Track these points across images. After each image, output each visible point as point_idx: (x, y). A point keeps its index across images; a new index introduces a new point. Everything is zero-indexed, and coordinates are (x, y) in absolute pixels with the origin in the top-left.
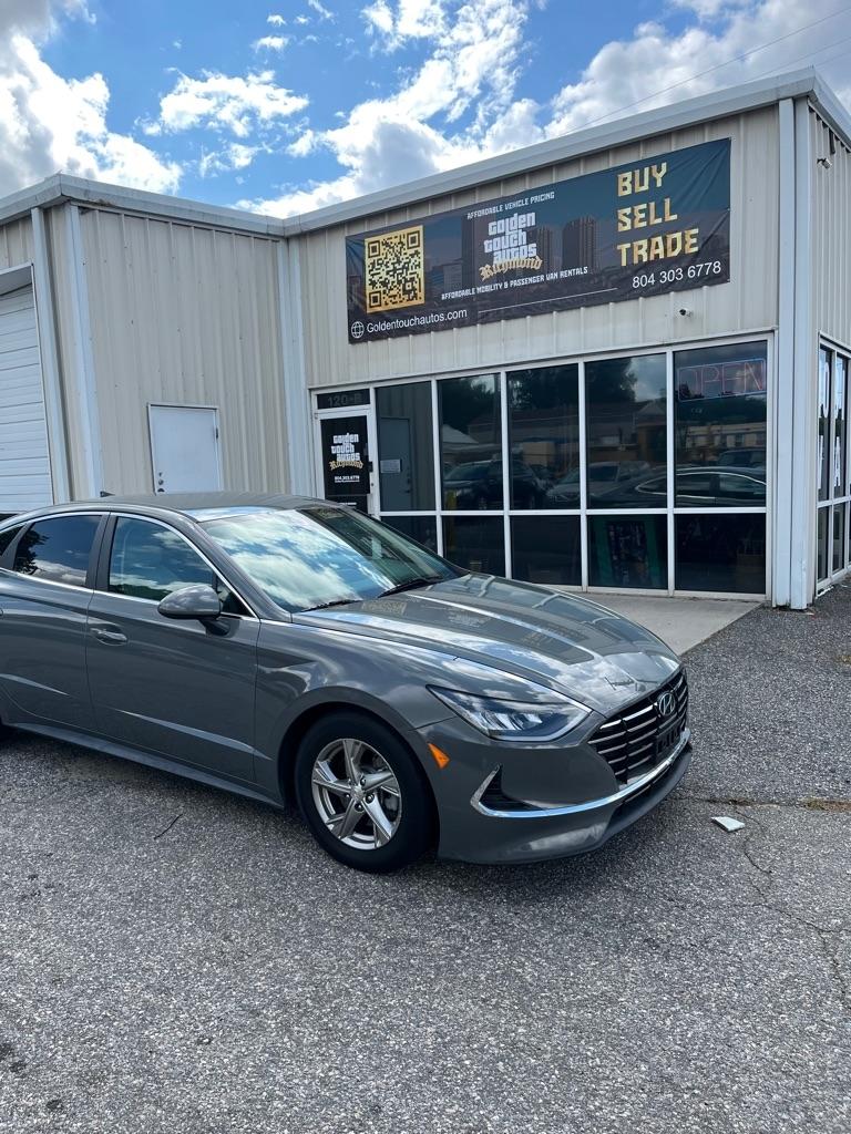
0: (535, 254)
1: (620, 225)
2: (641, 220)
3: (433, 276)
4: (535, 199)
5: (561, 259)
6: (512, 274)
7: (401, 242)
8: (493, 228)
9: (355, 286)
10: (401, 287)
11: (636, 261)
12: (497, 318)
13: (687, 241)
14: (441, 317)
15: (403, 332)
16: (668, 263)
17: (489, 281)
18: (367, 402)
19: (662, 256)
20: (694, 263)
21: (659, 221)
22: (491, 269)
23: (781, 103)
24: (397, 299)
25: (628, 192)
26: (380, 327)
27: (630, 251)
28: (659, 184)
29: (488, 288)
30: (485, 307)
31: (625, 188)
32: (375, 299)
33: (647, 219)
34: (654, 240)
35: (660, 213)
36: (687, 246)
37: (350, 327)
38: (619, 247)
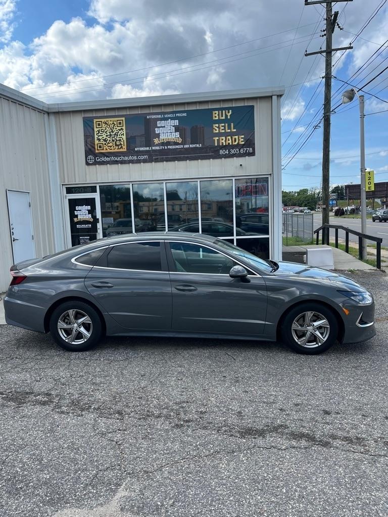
0: (178, 136)
1: (214, 130)
2: (222, 130)
3: (130, 140)
4: (178, 115)
5: (190, 140)
6: (168, 143)
7: (113, 123)
8: (159, 124)
9: (89, 140)
10: (114, 143)
11: (221, 144)
12: (162, 160)
13: (240, 140)
14: (135, 158)
15: (116, 162)
16: (233, 147)
17: (158, 145)
18: (96, 192)
19: (231, 144)
20: (242, 147)
21: (229, 131)
22: (159, 140)
23: (273, 97)
24: (112, 148)
25: (217, 118)
26: (103, 159)
27: (218, 140)
28: (229, 117)
29: (157, 148)
30: (157, 155)
31: (216, 117)
32: (100, 147)
33: (225, 129)
34: (228, 138)
35: (229, 128)
36: (240, 141)
37: (86, 157)
38: (214, 138)
